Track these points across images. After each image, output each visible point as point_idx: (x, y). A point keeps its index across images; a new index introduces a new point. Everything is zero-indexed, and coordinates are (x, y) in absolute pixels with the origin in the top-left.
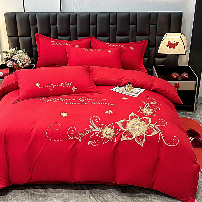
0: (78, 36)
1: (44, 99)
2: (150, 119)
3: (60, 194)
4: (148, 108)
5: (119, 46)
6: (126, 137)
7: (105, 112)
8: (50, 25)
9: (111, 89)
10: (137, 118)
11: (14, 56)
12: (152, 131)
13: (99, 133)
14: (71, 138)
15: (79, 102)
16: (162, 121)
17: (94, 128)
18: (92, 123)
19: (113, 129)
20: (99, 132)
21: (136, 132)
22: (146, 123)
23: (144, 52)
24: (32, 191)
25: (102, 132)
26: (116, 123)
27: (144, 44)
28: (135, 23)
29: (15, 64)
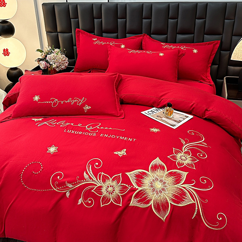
0: (127, 33)
2: (185, 174)
4: (186, 153)
5: (178, 47)
6: (139, 201)
7: (115, 153)
8: (94, 18)
9: (141, 112)
10: (164, 169)
11: (48, 56)
12: (184, 198)
13: (96, 187)
14: (55, 189)
16: (205, 181)
17: (90, 178)
18: (89, 170)
19: (120, 184)
20: (96, 185)
21: (155, 194)
22: (176, 181)
23: (213, 57)
25: (101, 187)
26: (127, 173)
27: (214, 46)
28: (203, 17)
29: (49, 66)
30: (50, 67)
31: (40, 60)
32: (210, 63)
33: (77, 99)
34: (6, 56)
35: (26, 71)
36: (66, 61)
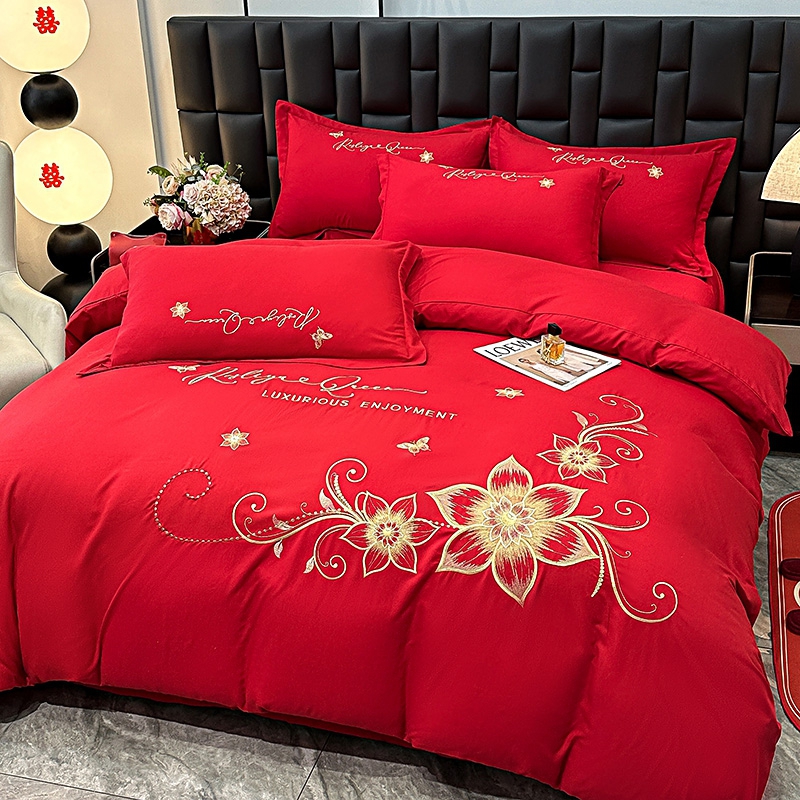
0: (441, 116)
1: (193, 368)
2: (577, 494)
3: (204, 750)
4: (586, 446)
5: (602, 159)
6: (460, 560)
7: (399, 446)
8: (331, 69)
9: (476, 350)
10: (524, 481)
11: (187, 187)
12: (573, 548)
13: (352, 527)
14: (243, 537)
15: (316, 392)
16: (628, 509)
17: (337, 506)
18: (333, 488)
19: (412, 519)
20: (352, 523)
21: (501, 541)
22: (555, 508)
23: (714, 190)
24: (108, 718)
25: (364, 526)
26: (432, 494)
27: (716, 154)
28: (682, 64)
29: (189, 219)
30: (190, 225)
31: (160, 200)
32: (705, 210)
33: (295, 313)
34: (50, 186)
35: (115, 235)
36: (244, 204)
